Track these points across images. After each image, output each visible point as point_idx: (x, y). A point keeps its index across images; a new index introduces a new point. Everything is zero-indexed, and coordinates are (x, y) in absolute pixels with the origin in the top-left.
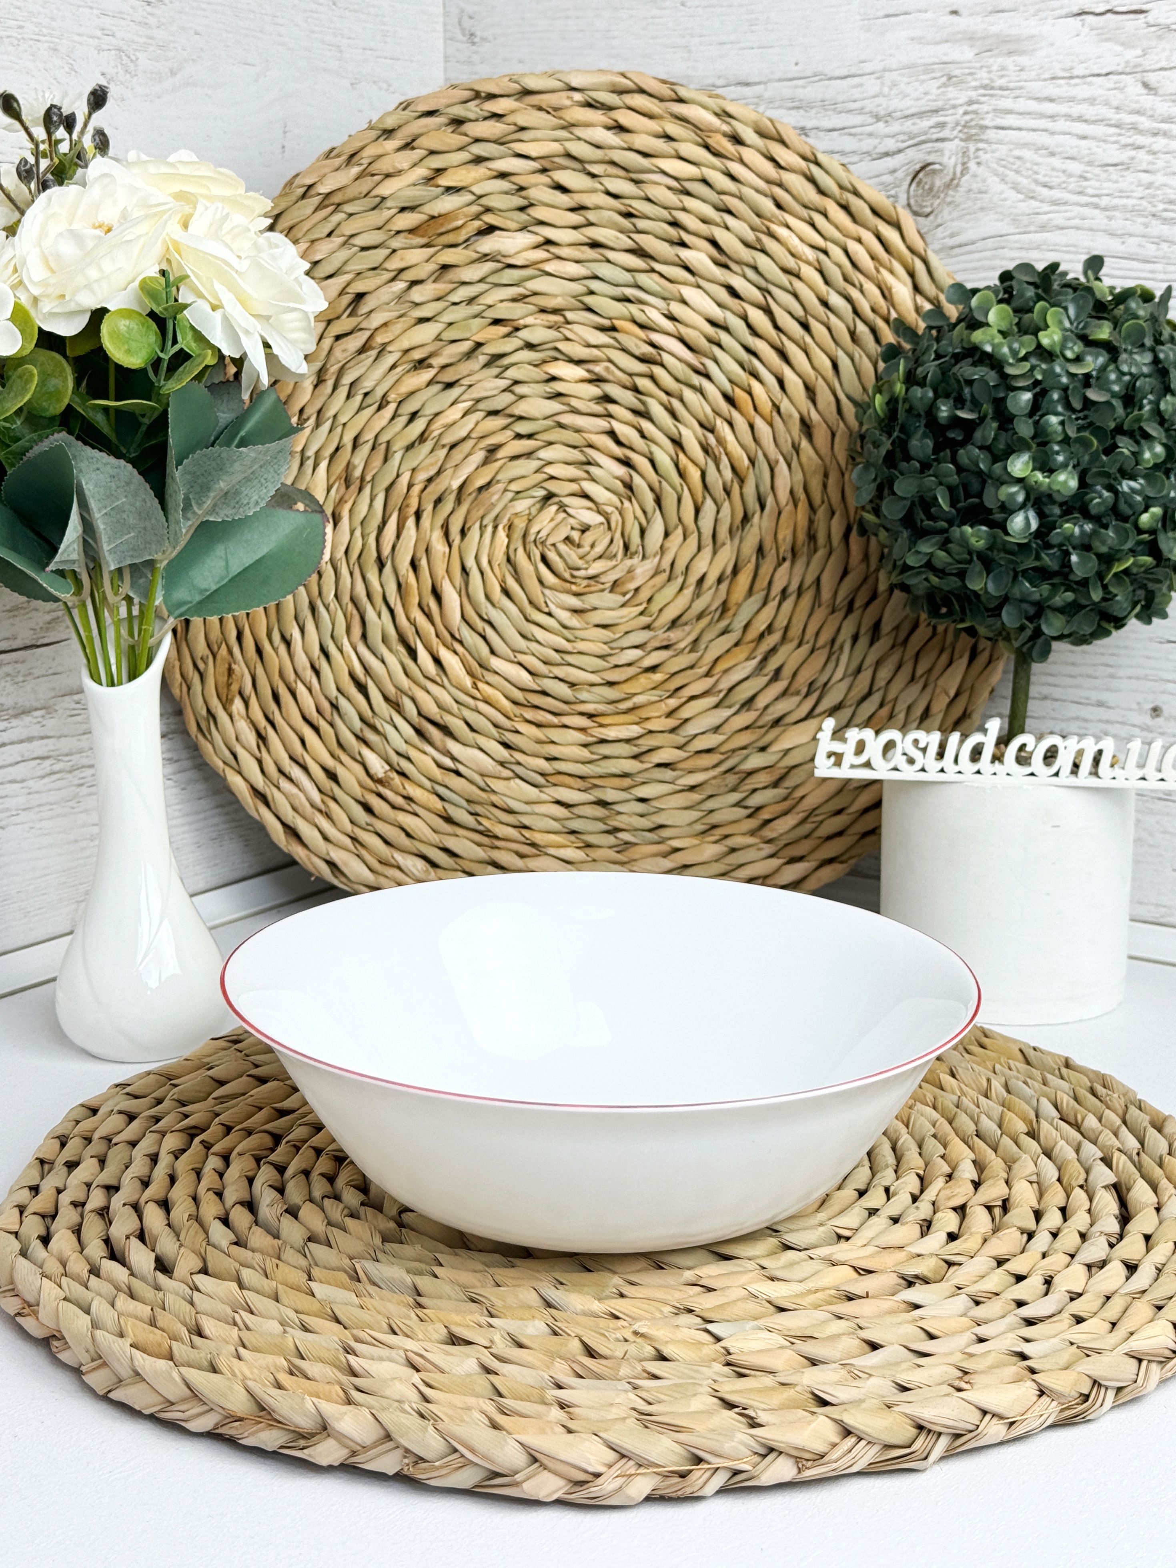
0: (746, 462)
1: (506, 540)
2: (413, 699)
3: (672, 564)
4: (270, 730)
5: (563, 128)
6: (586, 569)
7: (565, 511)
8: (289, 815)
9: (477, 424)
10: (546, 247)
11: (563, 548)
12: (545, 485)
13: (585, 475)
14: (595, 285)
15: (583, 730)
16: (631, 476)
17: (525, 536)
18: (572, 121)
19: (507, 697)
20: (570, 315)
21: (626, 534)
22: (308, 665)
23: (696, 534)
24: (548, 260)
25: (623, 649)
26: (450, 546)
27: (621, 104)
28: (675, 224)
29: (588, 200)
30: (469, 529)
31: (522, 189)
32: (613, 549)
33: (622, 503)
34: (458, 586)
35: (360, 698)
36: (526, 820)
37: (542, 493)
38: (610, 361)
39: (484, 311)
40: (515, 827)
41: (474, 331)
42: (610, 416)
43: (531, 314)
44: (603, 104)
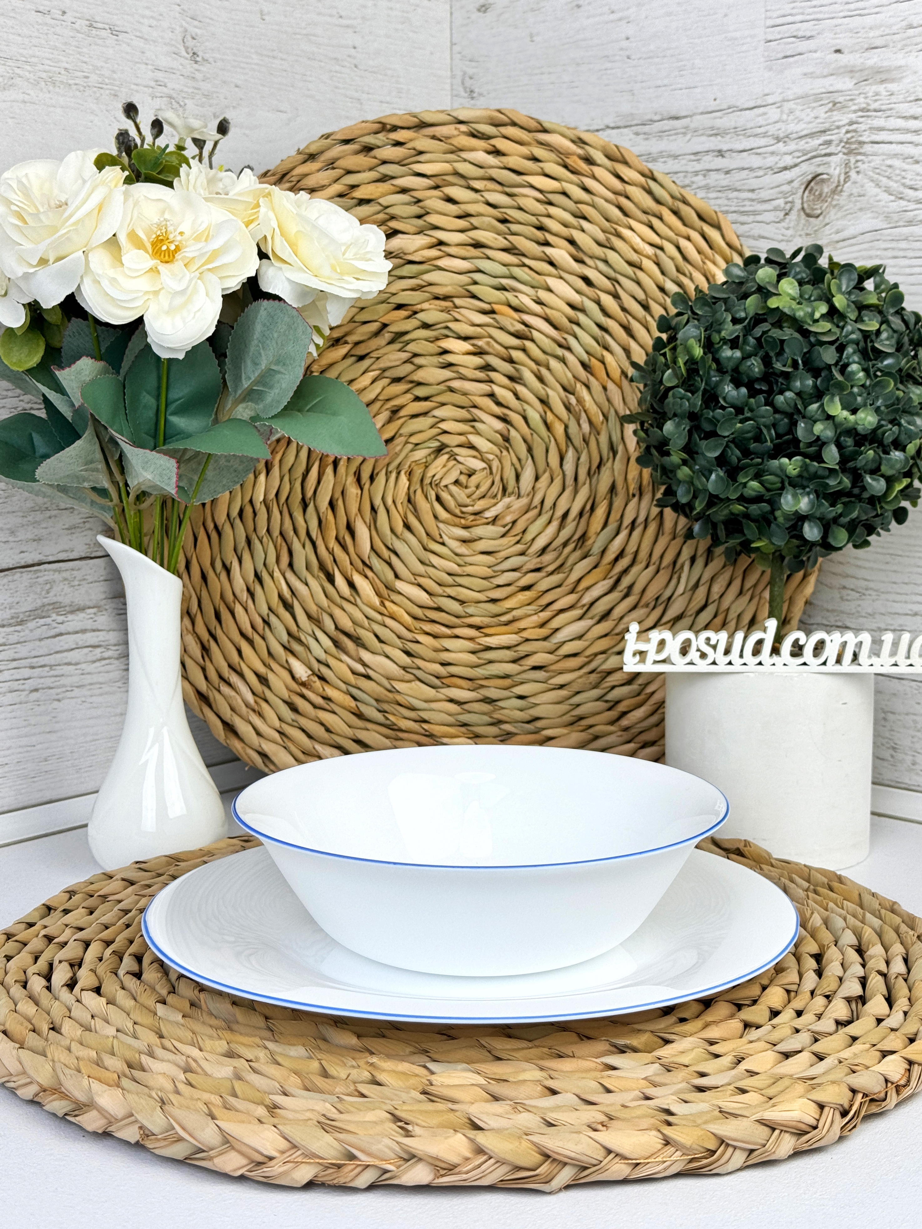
0: (601, 418)
1: (408, 483)
2: (331, 616)
3: (542, 502)
4: (213, 644)
5: (452, 152)
6: (473, 506)
7: (455, 459)
8: (227, 714)
9: (383, 390)
10: (439, 247)
11: (453, 488)
12: (439, 438)
13: (471, 430)
14: (477, 277)
15: (471, 639)
16: (509, 430)
17: (422, 480)
18: (460, 146)
19: (409, 614)
20: (458, 301)
21: (505, 477)
22: (245, 588)
23: (560, 477)
24: (439, 258)
25: (504, 571)
26: (362, 489)
27: (498, 134)
28: (541, 228)
29: (471, 208)
30: (377, 474)
31: (419, 201)
32: (494, 489)
33: (501, 452)
34: (368, 521)
35: (286, 616)
36: (425, 715)
37: (436, 444)
38: (491, 337)
39: (389, 298)
40: (415, 721)
41: (381, 315)
42: (491, 381)
43: (427, 301)
44: (483, 134)
